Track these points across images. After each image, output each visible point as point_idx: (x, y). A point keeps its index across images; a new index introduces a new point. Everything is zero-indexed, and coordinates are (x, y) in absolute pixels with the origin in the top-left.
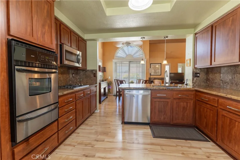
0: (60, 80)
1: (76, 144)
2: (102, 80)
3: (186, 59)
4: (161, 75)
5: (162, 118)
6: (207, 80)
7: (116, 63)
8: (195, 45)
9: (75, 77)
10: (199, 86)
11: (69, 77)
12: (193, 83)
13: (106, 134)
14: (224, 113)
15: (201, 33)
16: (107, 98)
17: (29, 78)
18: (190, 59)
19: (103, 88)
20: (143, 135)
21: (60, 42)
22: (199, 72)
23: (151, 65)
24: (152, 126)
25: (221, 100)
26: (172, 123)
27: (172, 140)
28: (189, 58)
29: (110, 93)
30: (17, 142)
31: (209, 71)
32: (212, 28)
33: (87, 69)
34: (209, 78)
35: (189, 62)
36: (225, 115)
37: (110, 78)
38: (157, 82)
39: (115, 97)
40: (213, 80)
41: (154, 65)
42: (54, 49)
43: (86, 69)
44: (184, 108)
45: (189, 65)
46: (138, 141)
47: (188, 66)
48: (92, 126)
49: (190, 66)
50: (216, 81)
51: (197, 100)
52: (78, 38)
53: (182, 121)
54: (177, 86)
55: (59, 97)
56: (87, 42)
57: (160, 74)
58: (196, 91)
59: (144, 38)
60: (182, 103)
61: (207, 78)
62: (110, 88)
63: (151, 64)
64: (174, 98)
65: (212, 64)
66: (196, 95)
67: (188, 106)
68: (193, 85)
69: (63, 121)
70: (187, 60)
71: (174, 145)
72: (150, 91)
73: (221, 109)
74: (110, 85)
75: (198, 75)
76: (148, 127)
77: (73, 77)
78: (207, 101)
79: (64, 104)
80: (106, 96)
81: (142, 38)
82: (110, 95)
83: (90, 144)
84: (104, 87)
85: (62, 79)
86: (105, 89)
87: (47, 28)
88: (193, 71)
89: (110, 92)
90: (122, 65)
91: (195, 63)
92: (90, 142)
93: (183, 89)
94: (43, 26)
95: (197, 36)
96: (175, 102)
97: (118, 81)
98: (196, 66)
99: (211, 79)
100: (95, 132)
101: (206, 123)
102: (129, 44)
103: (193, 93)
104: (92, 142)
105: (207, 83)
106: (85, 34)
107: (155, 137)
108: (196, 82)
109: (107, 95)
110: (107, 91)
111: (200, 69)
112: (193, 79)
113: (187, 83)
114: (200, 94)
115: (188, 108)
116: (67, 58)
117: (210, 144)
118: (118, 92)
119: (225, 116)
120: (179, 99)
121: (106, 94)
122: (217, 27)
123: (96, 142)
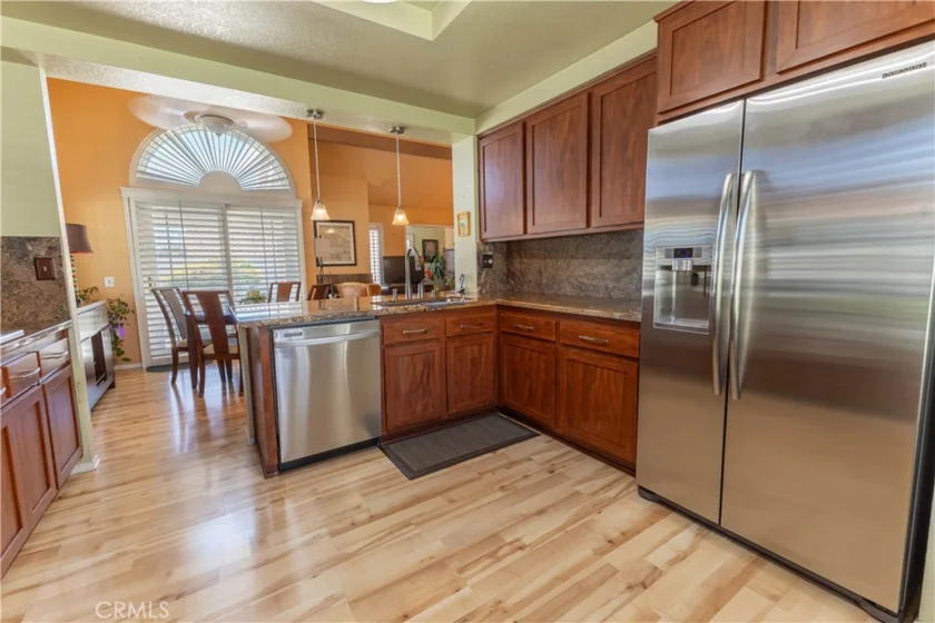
3: (456, 213)
4: (355, 265)
5: (419, 409)
6: (510, 274)
7: (141, 208)
8: (479, 171)
10: (493, 294)
12: (479, 285)
14: (572, 354)
15: (496, 137)
16: (112, 386)
18: (469, 214)
19: (90, 340)
22: (490, 253)
23: (318, 224)
24: (391, 446)
25: (564, 324)
26: (445, 417)
27: (461, 464)
28: (466, 210)
29: (127, 360)
31: (512, 249)
32: (524, 130)
34: (512, 269)
35: (464, 221)
36: (575, 357)
37: (109, 282)
38: (348, 289)
39: (170, 375)
40: (523, 274)
41: (328, 227)
44: (473, 360)
45: (466, 232)
46: (368, 510)
47: (464, 235)
49: (469, 234)
50: (530, 277)
51: (503, 332)
53: (471, 401)
54: (444, 300)
57: (353, 262)
58: (499, 307)
59: (321, 113)
60: (469, 350)
61: (508, 270)
62: (118, 334)
63: (315, 221)
64: (449, 338)
65: (529, 231)
66: (500, 319)
67: (484, 354)
68: (480, 292)
70: (458, 216)
71: (475, 475)
72: (377, 322)
73: (563, 345)
74: (118, 321)
75: (490, 261)
76: (377, 453)
78: (530, 331)
80: (105, 379)
81: (310, 112)
82: (125, 372)
84: (94, 333)
86: (97, 341)
89: (124, 356)
90: (182, 220)
91: (482, 226)
93: (470, 306)
95: (483, 143)
96: (451, 347)
97: (185, 295)
98: (485, 236)
99: (518, 274)
100: (136, 563)
101: (530, 391)
102: (226, 125)
103: (492, 314)
105: (508, 282)
107: (413, 474)
108: (486, 282)
109: (113, 374)
110: (108, 352)
111: (493, 243)
112: (479, 274)
113: (464, 286)
114: (507, 314)
115: (483, 359)
117: (541, 441)
118: (184, 349)
119: (574, 361)
120: (460, 336)
121: (108, 368)
122: (537, 129)
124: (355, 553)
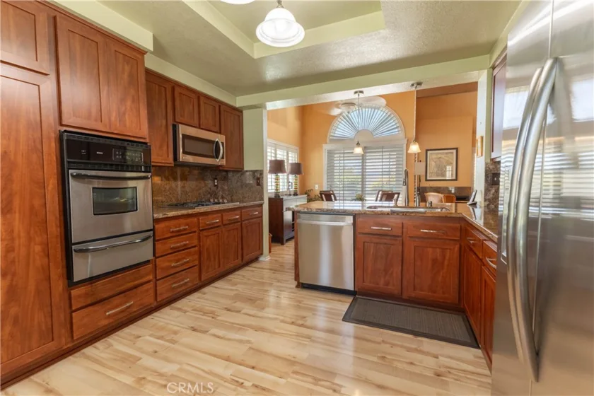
0: (183, 191)
1: (189, 309)
2: (292, 193)
4: (456, 179)
5: (382, 282)
7: (330, 153)
8: (491, 98)
9: (220, 186)
11: (206, 185)
12: (485, 200)
13: (251, 300)
14: (486, 275)
17: (93, 188)
18: (482, 138)
20: (328, 313)
21: (174, 120)
23: (429, 152)
25: (485, 243)
30: (75, 281)
33: (245, 169)
35: (479, 143)
37: (317, 187)
41: (439, 153)
42: (144, 138)
43: (243, 169)
44: (435, 261)
47: (479, 156)
48: (236, 285)
49: (482, 155)
52: (220, 106)
53: (430, 294)
55: (156, 221)
56: (244, 112)
59: (362, 92)
60: (430, 250)
63: (427, 150)
67: (447, 258)
69: (167, 264)
70: (477, 140)
71: (379, 340)
72: (352, 217)
77: (215, 186)
79: (169, 235)
81: (356, 93)
83: (213, 312)
85: (187, 189)
87: (129, 103)
88: (486, 167)
90: (344, 157)
92: (214, 309)
93: (431, 215)
94: (123, 100)
95: (495, 73)
96: (412, 245)
98: (493, 156)
100: (235, 295)
103: (458, 225)
104: (219, 310)
106: (236, 96)
107: (348, 318)
108: (495, 198)
112: (487, 191)
115: (446, 263)
116: (186, 150)
119: (487, 282)
120: (420, 238)
123: (225, 312)
124: (276, 333)
